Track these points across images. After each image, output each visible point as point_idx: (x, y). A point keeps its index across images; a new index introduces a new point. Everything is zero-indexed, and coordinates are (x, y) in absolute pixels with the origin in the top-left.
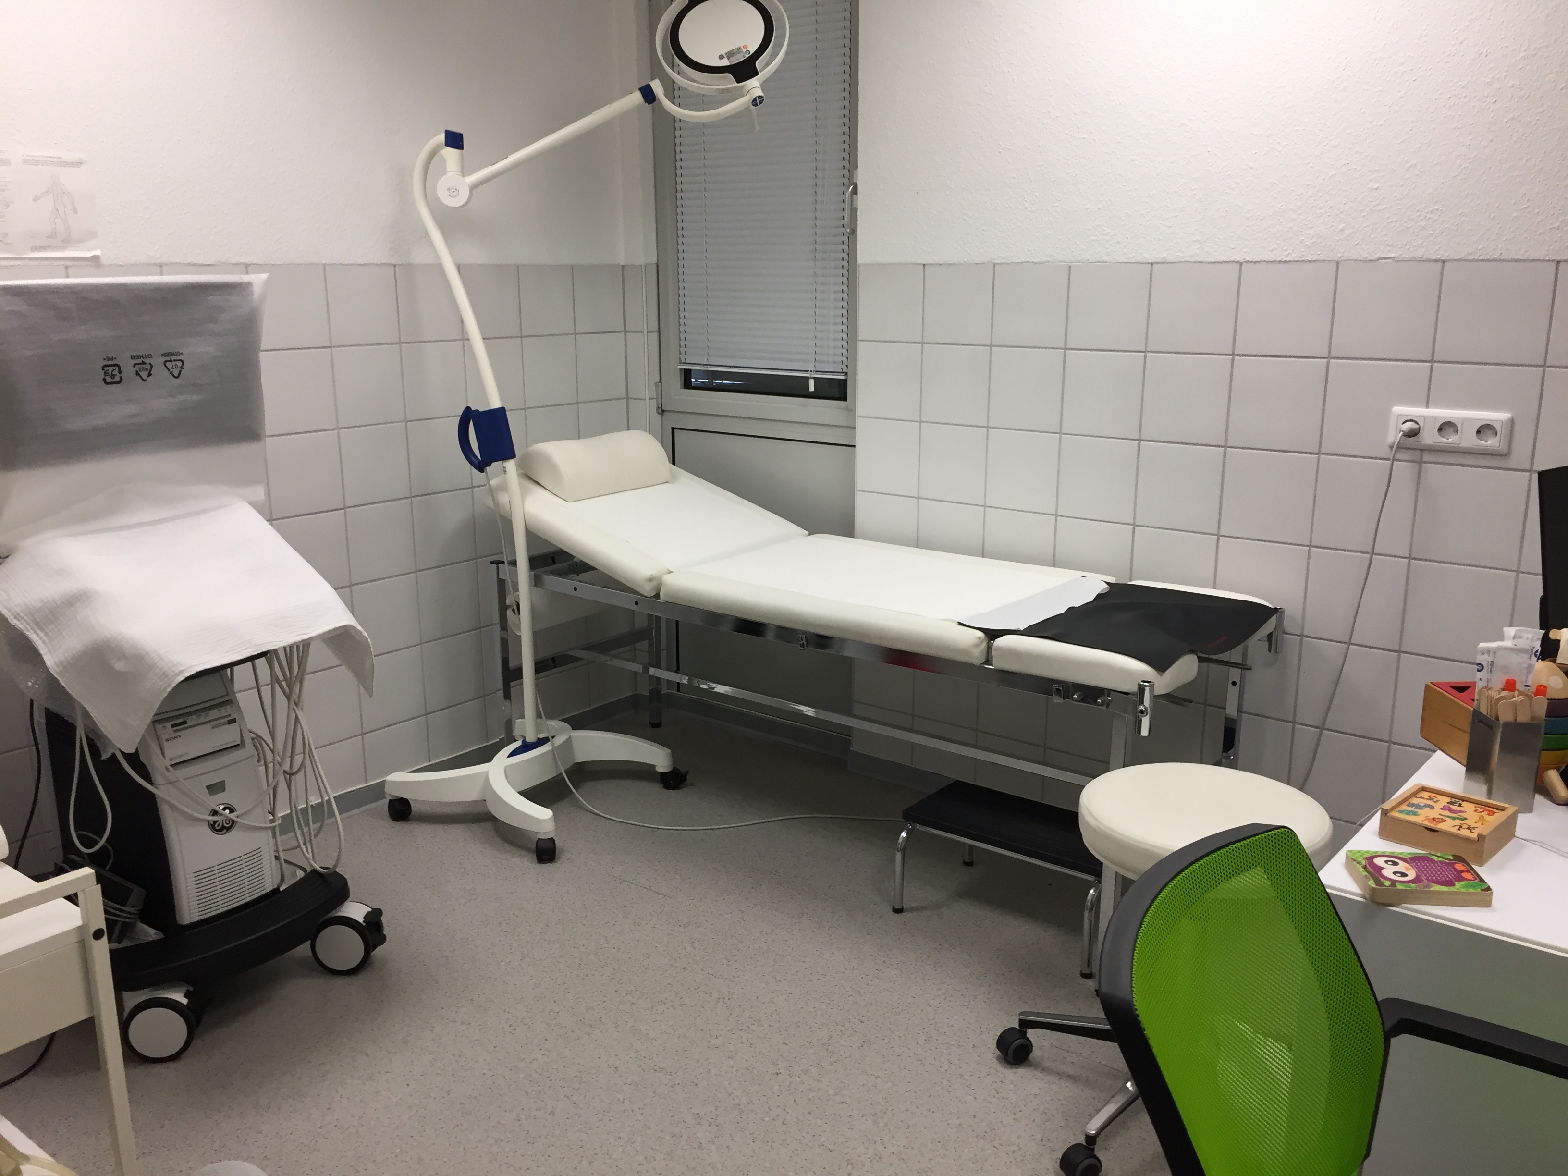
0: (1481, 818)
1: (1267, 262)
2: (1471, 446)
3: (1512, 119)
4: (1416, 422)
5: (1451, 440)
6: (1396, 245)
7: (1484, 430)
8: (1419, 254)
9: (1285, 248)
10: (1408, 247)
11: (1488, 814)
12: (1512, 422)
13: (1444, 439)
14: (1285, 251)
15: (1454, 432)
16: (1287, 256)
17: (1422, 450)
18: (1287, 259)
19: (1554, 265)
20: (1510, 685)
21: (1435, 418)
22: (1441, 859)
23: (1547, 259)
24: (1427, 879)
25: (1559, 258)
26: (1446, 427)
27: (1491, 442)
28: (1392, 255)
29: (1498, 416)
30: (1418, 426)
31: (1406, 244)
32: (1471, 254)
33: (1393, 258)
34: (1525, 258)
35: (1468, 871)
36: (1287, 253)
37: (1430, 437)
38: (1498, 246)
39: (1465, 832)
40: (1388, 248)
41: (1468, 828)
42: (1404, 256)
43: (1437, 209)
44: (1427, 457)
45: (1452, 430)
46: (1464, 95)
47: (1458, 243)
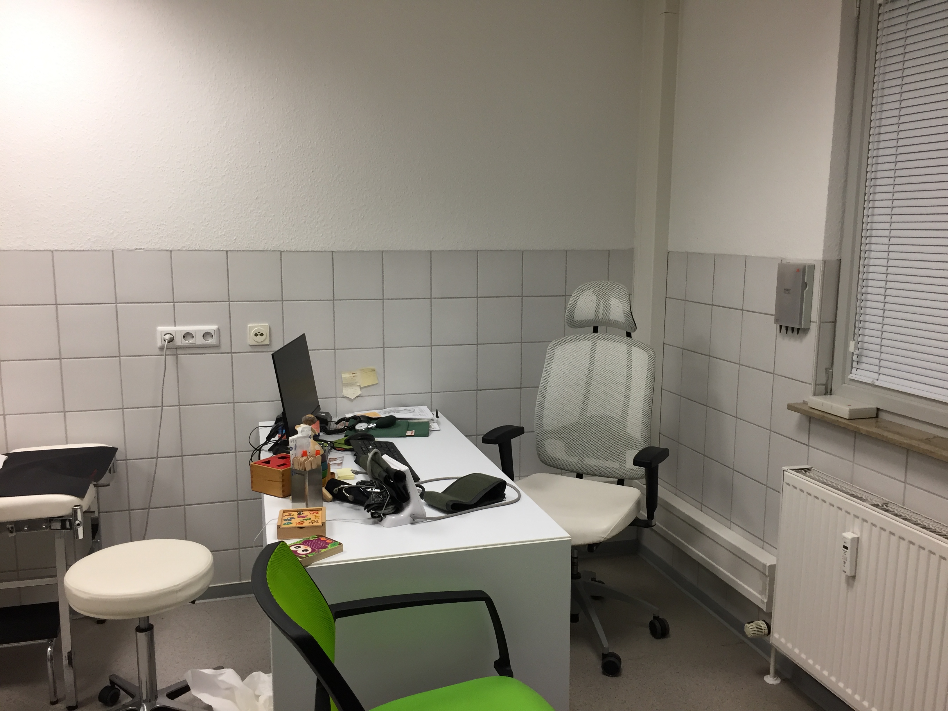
0: (316, 516)
1: (69, 251)
2: (201, 344)
3: (194, 181)
4: (171, 334)
5: (191, 341)
6: (144, 242)
7: (206, 335)
8: (157, 247)
9: (79, 243)
10: (150, 243)
11: (316, 513)
12: (219, 330)
13: (187, 342)
14: (80, 244)
15: (191, 337)
16: (81, 247)
17: (176, 348)
18: (82, 249)
19: (225, 252)
20: (305, 454)
21: (181, 331)
22: (314, 539)
23: (221, 250)
24: (316, 548)
25: (227, 249)
26: (187, 335)
27: (210, 341)
28: (143, 247)
29: (212, 328)
30: (173, 336)
31: (149, 242)
32: (184, 247)
33: (144, 249)
34: (211, 249)
35: (327, 540)
36: (80, 246)
37: (179, 341)
38: (197, 243)
39: (315, 524)
40: (140, 244)
41: (315, 522)
42: (149, 247)
43: (163, 224)
44: (179, 352)
45: (190, 336)
46: (167, 167)
47: (177, 242)
